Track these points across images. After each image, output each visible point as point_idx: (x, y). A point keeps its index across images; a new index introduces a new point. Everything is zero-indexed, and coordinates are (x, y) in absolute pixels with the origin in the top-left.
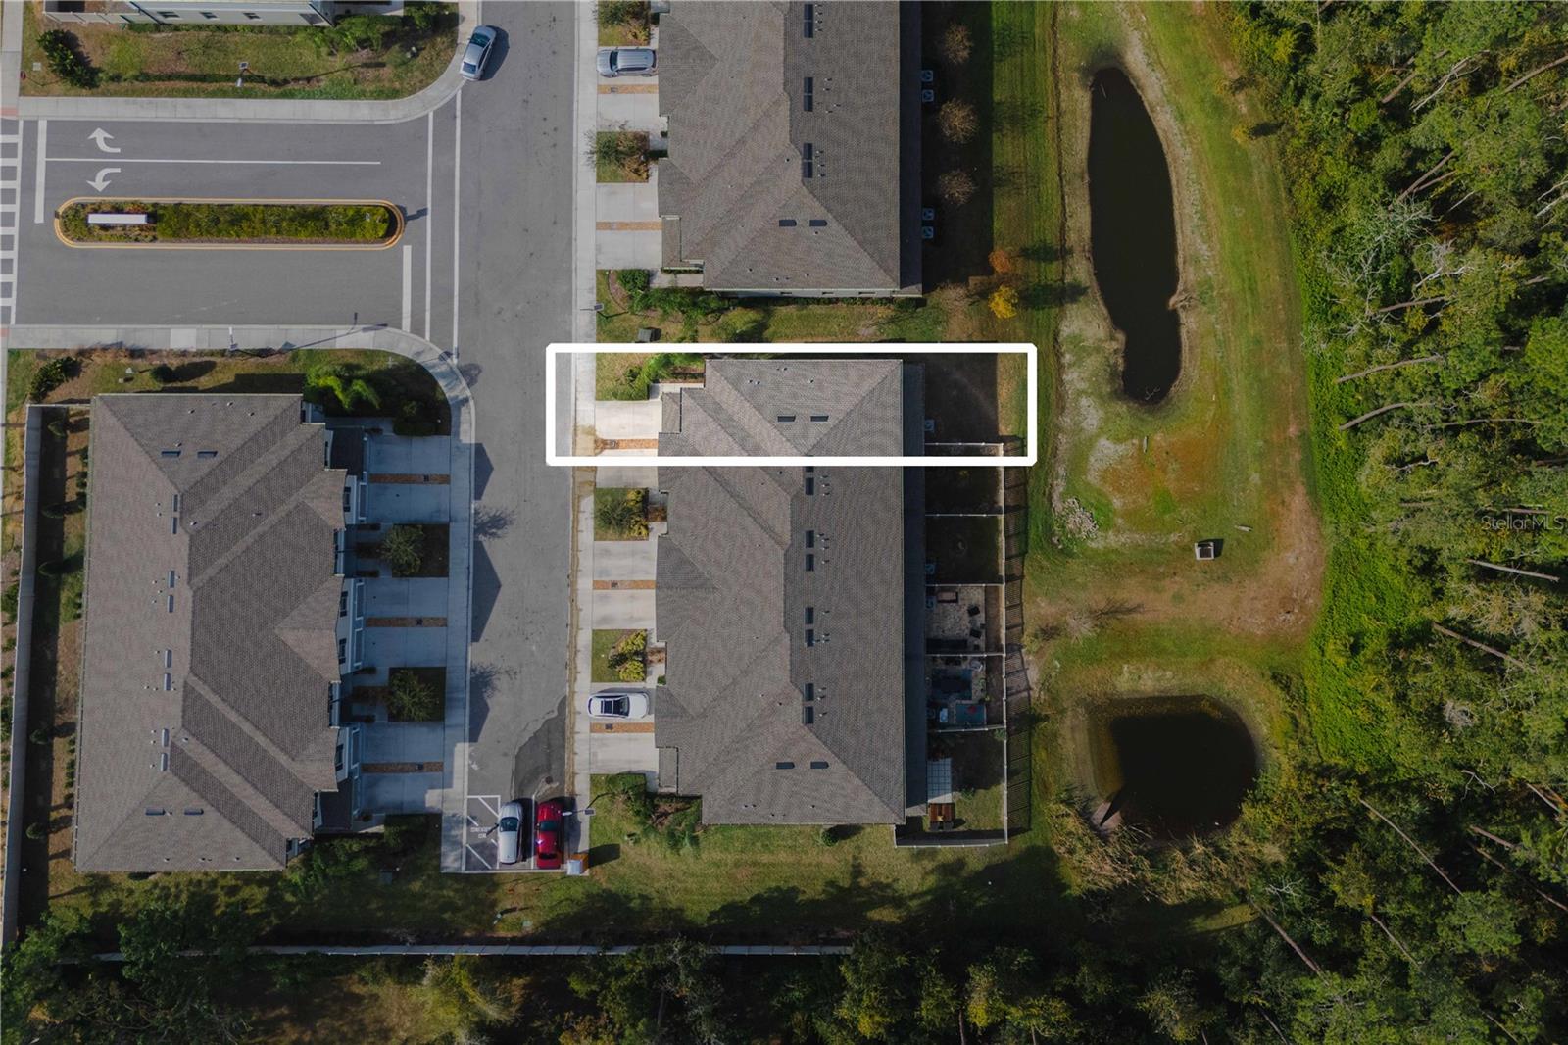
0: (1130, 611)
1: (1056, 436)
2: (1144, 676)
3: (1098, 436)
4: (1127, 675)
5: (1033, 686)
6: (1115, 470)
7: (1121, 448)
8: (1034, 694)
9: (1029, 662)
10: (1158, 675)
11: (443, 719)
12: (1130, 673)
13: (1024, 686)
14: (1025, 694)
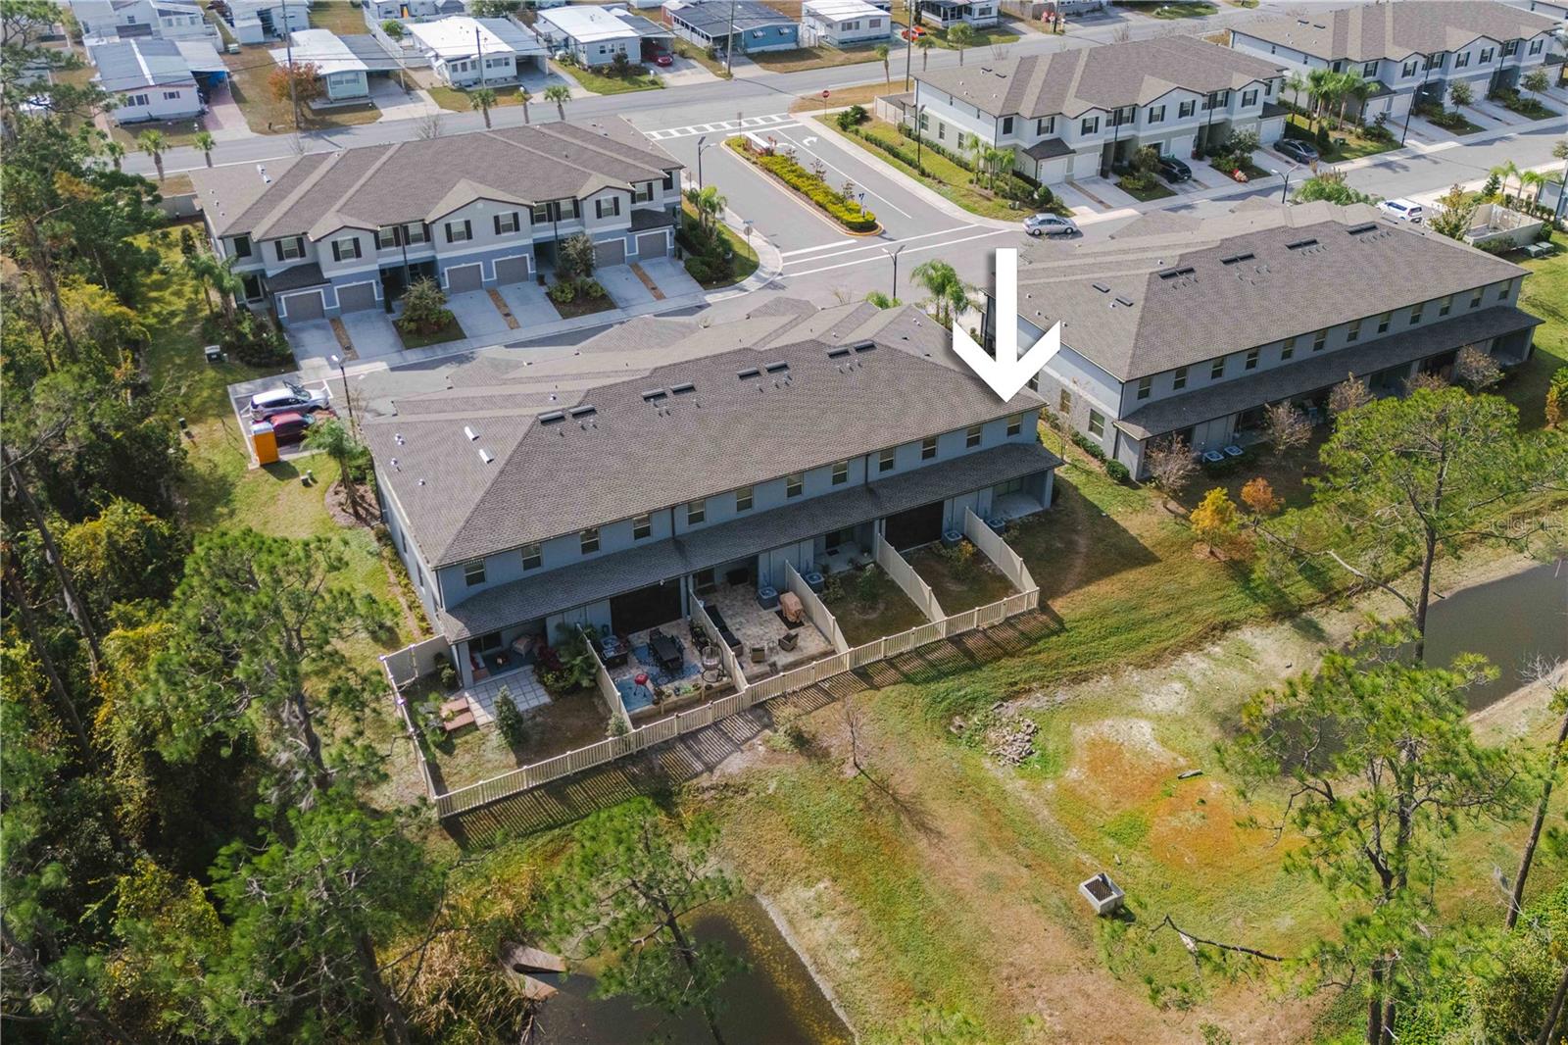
0: (922, 827)
1: (1101, 672)
2: (826, 921)
3: (1147, 717)
4: (812, 893)
5: (717, 772)
6: (1119, 752)
7: (1155, 747)
8: (705, 781)
9: (752, 748)
10: (840, 939)
11: (408, 348)
12: (819, 898)
13: (710, 758)
14: (698, 766)
